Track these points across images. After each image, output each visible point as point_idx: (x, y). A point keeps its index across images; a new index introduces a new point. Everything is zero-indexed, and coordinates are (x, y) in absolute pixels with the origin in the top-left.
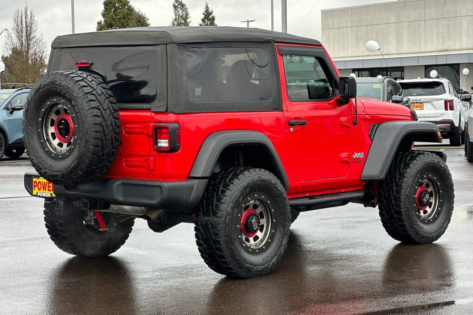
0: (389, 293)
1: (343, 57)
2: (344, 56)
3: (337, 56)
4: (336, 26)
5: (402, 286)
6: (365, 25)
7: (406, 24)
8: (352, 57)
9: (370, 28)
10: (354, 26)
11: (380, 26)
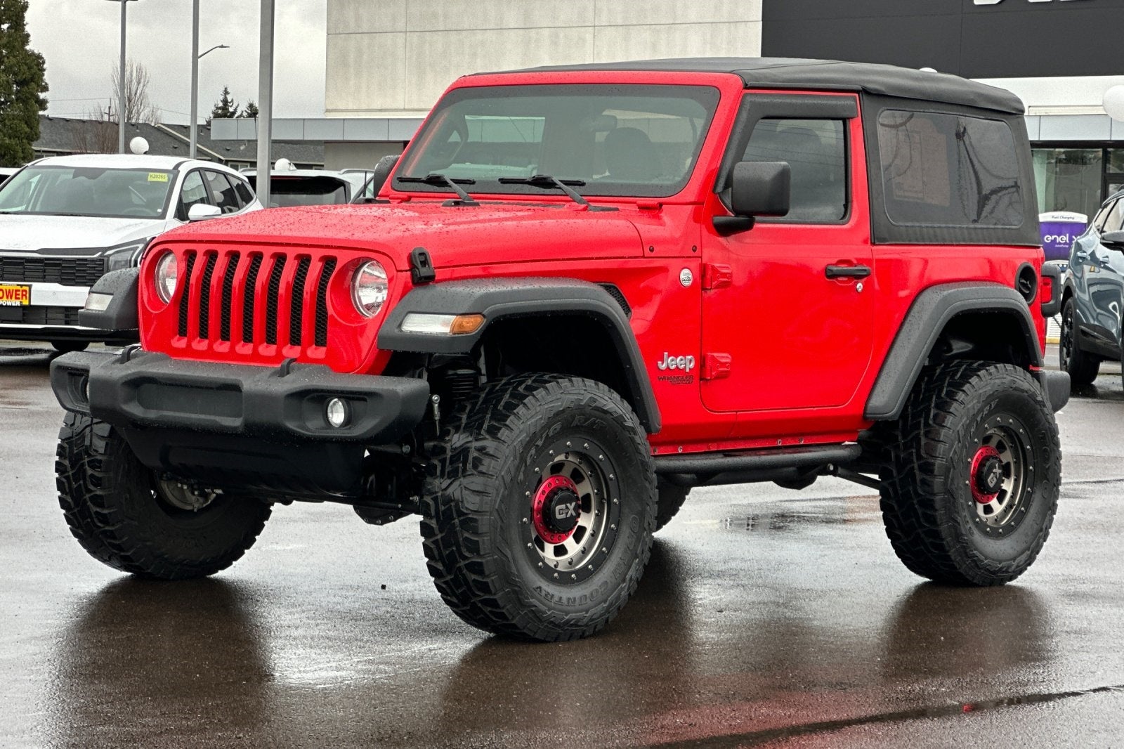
0: (648, 706)
1: (381, 110)
2: (383, 108)
3: (364, 107)
4: (365, 28)
5: (674, 689)
6: (441, 29)
7: (546, 32)
8: (405, 110)
9: (453, 37)
10: (412, 30)
11: (479, 36)
